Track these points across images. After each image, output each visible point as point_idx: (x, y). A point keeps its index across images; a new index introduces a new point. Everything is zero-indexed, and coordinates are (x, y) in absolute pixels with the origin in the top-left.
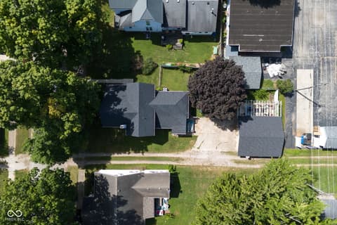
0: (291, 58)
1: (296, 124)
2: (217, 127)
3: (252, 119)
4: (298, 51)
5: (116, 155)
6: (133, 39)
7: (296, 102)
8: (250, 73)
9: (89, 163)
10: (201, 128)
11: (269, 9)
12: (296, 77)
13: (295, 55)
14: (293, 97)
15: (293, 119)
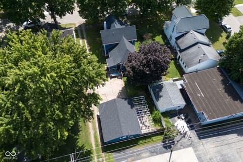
0: (200, 139)
1: (140, 159)
2: (118, 92)
3: (132, 108)
4: (209, 144)
5: (86, 41)
6: (161, 36)
7: (160, 153)
8: (169, 97)
9: (79, 31)
10: (115, 82)
11: (226, 94)
12: (184, 147)
13: (204, 141)
14: (164, 149)
15: (144, 155)
